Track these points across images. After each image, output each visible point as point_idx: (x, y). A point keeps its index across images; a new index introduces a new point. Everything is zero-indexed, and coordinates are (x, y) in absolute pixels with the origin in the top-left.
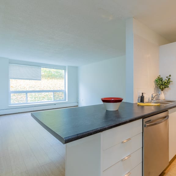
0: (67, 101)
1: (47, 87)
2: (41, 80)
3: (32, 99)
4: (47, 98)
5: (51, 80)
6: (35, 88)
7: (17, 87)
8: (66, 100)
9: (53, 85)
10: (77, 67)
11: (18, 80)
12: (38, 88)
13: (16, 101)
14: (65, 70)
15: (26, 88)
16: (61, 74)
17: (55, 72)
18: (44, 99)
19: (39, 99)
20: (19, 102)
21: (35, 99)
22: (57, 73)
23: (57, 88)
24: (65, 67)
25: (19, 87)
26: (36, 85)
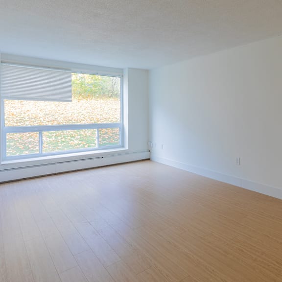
0: (127, 148)
1: (78, 115)
2: (71, 101)
3: (51, 139)
4: (79, 137)
5: (85, 100)
6: (56, 117)
7: (23, 115)
8: (123, 146)
9: (88, 111)
10: (147, 72)
11: (25, 102)
12: (61, 116)
13: (20, 144)
14: (122, 77)
15: (40, 116)
16: (102, 89)
17: (92, 84)
18: (73, 139)
19: (63, 140)
20: (26, 145)
21: (55, 138)
22: (96, 86)
23: (97, 116)
24: (122, 70)
25: (26, 115)
26: (58, 111)
